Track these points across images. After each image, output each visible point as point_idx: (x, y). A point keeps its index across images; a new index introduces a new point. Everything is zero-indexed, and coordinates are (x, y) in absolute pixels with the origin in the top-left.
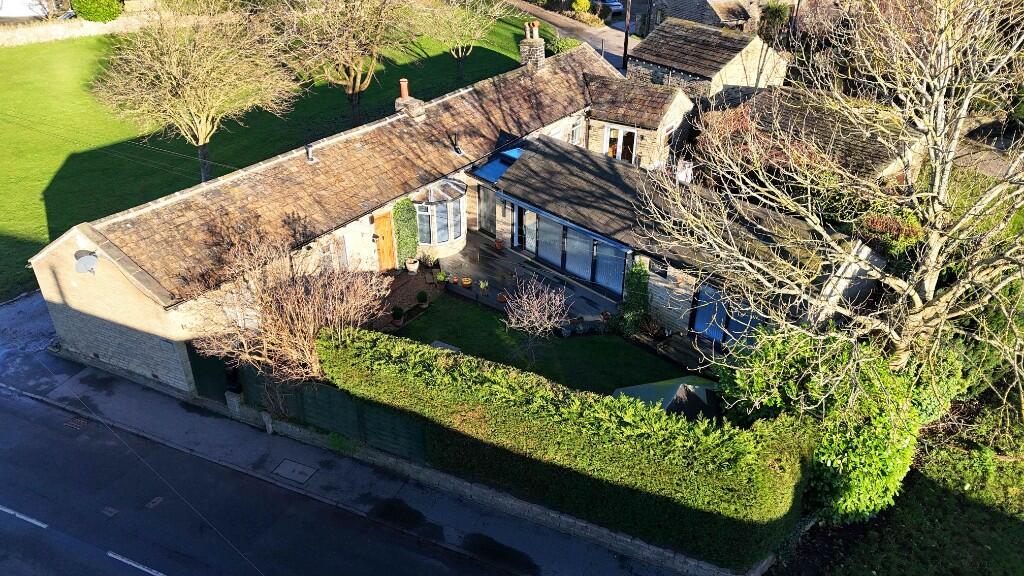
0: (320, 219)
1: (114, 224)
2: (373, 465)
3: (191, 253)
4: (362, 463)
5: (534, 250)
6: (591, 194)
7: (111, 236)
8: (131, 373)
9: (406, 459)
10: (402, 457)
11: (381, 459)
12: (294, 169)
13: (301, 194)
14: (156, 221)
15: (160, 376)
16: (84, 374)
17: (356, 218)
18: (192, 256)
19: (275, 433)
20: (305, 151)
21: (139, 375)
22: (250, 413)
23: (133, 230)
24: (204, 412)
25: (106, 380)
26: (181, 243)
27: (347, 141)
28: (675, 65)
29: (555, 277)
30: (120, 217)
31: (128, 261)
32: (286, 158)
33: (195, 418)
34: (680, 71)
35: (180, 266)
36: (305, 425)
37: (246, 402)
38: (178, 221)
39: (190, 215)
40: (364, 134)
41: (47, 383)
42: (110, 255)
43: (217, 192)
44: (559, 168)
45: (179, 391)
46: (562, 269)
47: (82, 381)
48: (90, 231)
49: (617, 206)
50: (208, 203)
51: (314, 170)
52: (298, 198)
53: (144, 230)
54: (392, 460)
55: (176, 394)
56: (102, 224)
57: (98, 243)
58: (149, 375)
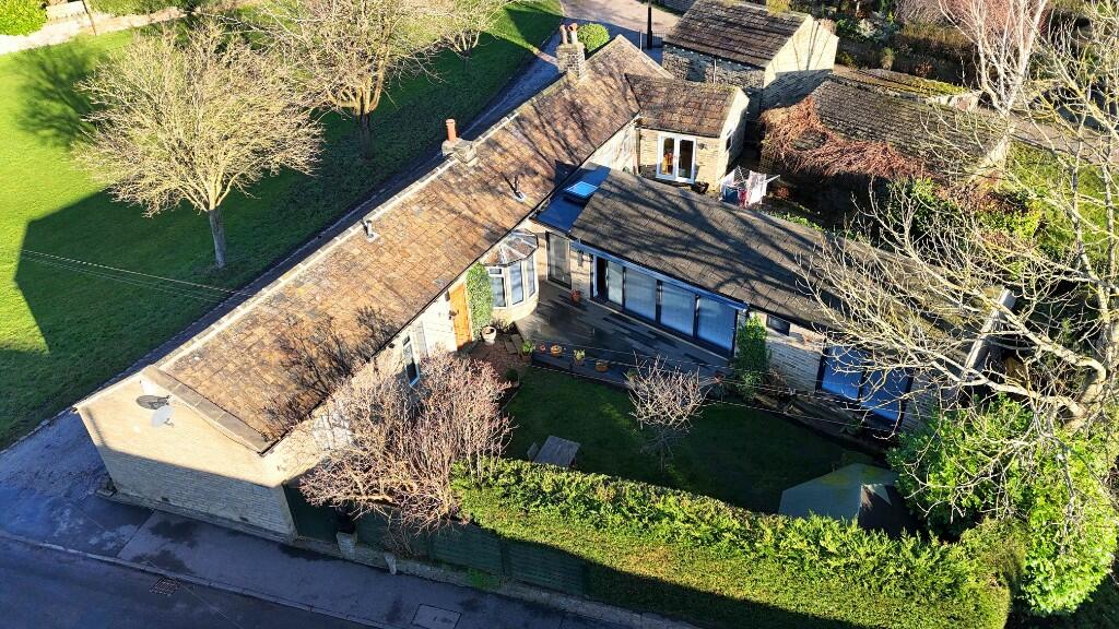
0: (397, 308)
1: (181, 360)
2: (520, 601)
3: (272, 380)
4: (509, 599)
5: (620, 301)
7: (181, 376)
8: (211, 516)
9: (561, 592)
10: (556, 591)
11: (532, 595)
12: (356, 252)
13: (370, 281)
14: (224, 347)
15: (249, 518)
16: (154, 521)
17: (434, 300)
18: (272, 386)
19: (399, 573)
20: (361, 226)
21: (224, 519)
22: (368, 554)
23: (202, 363)
24: (312, 555)
25: (183, 528)
26: (257, 368)
27: (404, 206)
28: (721, 53)
29: (650, 332)
30: (185, 350)
31: (209, 404)
32: (344, 239)
33: (301, 564)
34: (727, 60)
35: (262, 398)
36: (437, 563)
37: (361, 542)
38: (249, 341)
39: (260, 331)
40: (422, 192)
41: (112, 540)
42: (187, 401)
43: (280, 297)
45: (276, 534)
46: (657, 322)
47: (155, 531)
48: (157, 376)
50: (275, 312)
51: (378, 250)
52: (368, 288)
53: (214, 361)
54: (545, 595)
55: (271, 537)
56: (168, 363)
57: (170, 388)
58: (236, 518)
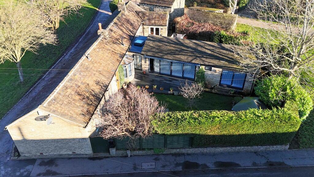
0: (105, 79)
1: (49, 102)
3: (79, 105)
4: (167, 155)
5: (159, 71)
6: (177, 50)
7: (51, 107)
8: (61, 155)
9: (182, 148)
11: (174, 151)
12: (87, 64)
13: (94, 72)
14: (60, 96)
15: (76, 152)
16: (38, 162)
17: (113, 76)
18: (80, 107)
19: (131, 156)
20: (85, 56)
21: (66, 155)
22: (120, 152)
23: (56, 103)
24: (100, 158)
25: (51, 161)
26: (73, 102)
27: (94, 49)
29: (169, 78)
30: (49, 99)
31: (63, 115)
32: (82, 61)
34: (160, 6)
35: (79, 111)
37: (117, 149)
38: (67, 94)
39: (69, 90)
40: (97, 45)
42: (57, 115)
43: (71, 80)
44: (161, 45)
45: (86, 155)
46: (171, 75)
47: (40, 165)
48: (44, 108)
49: (187, 53)
50: (71, 84)
51: (92, 63)
52: (94, 74)
53: (59, 101)
54: (178, 150)
55: (85, 156)
56: (45, 103)
57: (50, 111)
58: (71, 153)
